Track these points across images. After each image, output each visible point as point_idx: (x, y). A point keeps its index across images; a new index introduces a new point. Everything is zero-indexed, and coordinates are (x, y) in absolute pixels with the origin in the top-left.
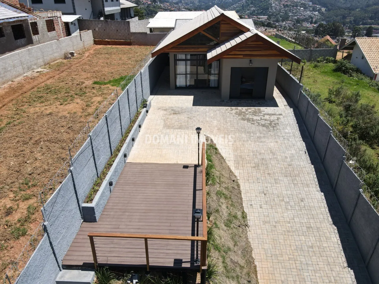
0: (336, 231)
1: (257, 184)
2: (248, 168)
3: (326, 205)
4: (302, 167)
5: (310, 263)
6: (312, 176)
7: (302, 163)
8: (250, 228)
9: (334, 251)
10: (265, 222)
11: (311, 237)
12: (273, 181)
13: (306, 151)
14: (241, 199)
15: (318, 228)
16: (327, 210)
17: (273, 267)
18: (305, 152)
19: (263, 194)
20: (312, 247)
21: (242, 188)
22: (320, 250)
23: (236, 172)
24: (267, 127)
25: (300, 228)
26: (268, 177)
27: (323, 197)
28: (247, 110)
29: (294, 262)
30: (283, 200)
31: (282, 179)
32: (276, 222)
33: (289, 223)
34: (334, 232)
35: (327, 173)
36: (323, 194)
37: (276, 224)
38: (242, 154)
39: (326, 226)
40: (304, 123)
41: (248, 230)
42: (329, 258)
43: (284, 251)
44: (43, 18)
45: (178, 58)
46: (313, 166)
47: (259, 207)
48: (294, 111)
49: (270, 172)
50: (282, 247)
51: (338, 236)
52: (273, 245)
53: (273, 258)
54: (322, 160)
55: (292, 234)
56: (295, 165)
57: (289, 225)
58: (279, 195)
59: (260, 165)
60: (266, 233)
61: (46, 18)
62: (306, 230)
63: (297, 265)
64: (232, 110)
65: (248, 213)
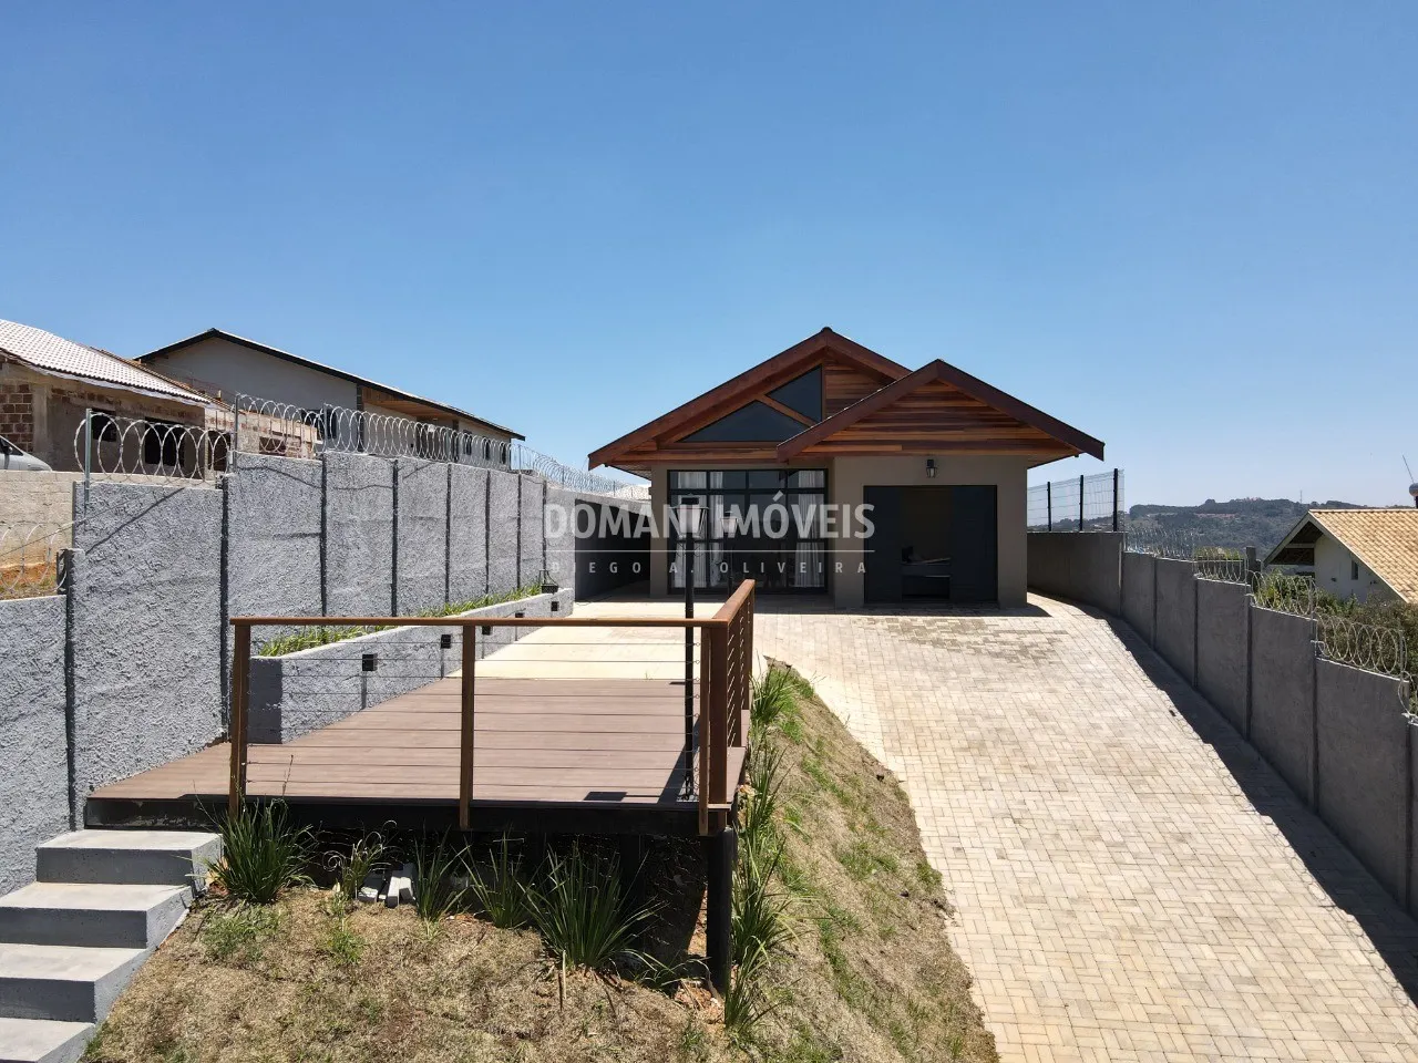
0: (1358, 929)
1: (980, 794)
2: (940, 751)
3: (1291, 851)
4: (1164, 749)
5: (1257, 1032)
6: (1210, 773)
7: (1162, 742)
8: (956, 915)
9: (1361, 993)
10: (1022, 900)
11: (1243, 951)
12: (1049, 785)
13: (1175, 710)
14: (915, 831)
15: (1268, 922)
16: (1299, 864)
17: (1073, 1042)
18: (1171, 712)
19: (1009, 822)
20: (1254, 981)
21: (914, 803)
22: (1297, 991)
23: (893, 764)
24: (1010, 658)
25: (1188, 920)
26: (1026, 777)
27: (1274, 829)
28: (930, 623)
29: (1174, 1029)
30: (1099, 838)
31: (1086, 780)
32: (1072, 900)
33: (1134, 901)
34: (1352, 934)
35: (1272, 764)
36: (1268, 819)
37: (1075, 907)
38: (914, 718)
39: (1304, 916)
40: (1155, 650)
41: (947, 923)
42: (1343, 1020)
43: (1124, 990)
44: (255, 429)
45: (680, 487)
46: (1209, 747)
47: (992, 854)
48: (1111, 624)
49: (1032, 762)
50: (1108, 976)
51: (1367, 943)
52: (1068, 970)
53: (1073, 1010)
54: (1244, 726)
55: (1151, 937)
56: (1135, 746)
57: (1136, 910)
58: (1079, 824)
59: (989, 744)
60: (1029, 929)
61: (265, 431)
62: (1216, 928)
63: (1192, 1040)
64: (875, 622)
65: (944, 873)
